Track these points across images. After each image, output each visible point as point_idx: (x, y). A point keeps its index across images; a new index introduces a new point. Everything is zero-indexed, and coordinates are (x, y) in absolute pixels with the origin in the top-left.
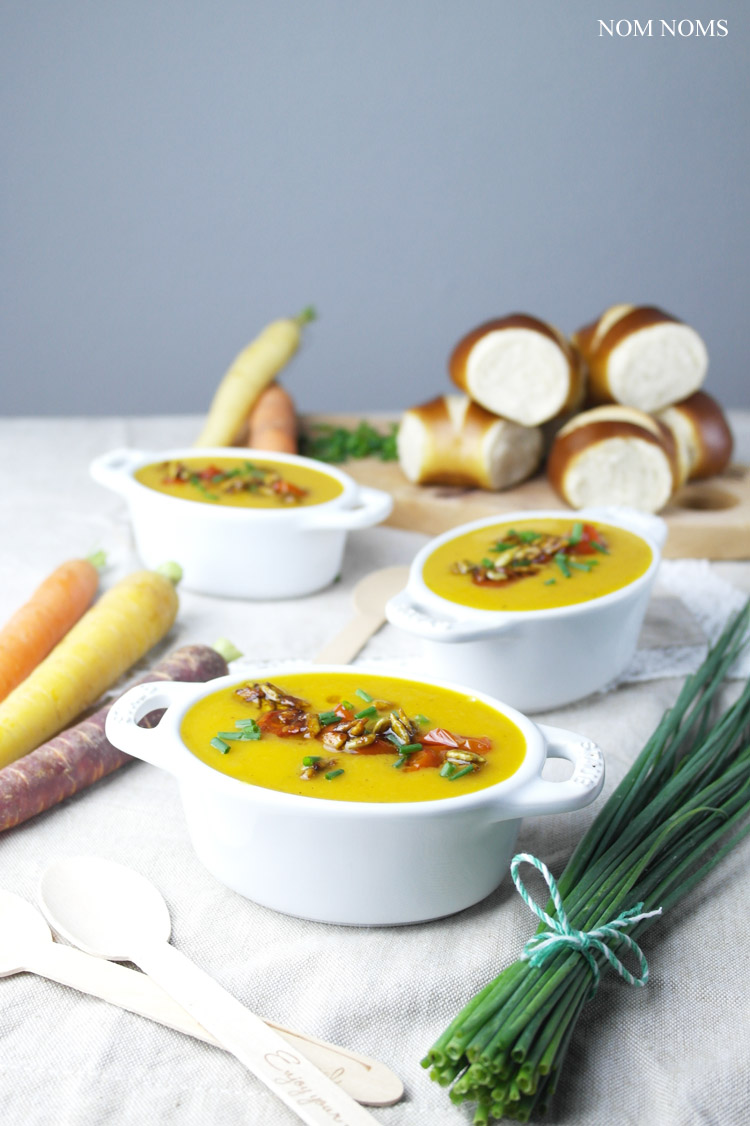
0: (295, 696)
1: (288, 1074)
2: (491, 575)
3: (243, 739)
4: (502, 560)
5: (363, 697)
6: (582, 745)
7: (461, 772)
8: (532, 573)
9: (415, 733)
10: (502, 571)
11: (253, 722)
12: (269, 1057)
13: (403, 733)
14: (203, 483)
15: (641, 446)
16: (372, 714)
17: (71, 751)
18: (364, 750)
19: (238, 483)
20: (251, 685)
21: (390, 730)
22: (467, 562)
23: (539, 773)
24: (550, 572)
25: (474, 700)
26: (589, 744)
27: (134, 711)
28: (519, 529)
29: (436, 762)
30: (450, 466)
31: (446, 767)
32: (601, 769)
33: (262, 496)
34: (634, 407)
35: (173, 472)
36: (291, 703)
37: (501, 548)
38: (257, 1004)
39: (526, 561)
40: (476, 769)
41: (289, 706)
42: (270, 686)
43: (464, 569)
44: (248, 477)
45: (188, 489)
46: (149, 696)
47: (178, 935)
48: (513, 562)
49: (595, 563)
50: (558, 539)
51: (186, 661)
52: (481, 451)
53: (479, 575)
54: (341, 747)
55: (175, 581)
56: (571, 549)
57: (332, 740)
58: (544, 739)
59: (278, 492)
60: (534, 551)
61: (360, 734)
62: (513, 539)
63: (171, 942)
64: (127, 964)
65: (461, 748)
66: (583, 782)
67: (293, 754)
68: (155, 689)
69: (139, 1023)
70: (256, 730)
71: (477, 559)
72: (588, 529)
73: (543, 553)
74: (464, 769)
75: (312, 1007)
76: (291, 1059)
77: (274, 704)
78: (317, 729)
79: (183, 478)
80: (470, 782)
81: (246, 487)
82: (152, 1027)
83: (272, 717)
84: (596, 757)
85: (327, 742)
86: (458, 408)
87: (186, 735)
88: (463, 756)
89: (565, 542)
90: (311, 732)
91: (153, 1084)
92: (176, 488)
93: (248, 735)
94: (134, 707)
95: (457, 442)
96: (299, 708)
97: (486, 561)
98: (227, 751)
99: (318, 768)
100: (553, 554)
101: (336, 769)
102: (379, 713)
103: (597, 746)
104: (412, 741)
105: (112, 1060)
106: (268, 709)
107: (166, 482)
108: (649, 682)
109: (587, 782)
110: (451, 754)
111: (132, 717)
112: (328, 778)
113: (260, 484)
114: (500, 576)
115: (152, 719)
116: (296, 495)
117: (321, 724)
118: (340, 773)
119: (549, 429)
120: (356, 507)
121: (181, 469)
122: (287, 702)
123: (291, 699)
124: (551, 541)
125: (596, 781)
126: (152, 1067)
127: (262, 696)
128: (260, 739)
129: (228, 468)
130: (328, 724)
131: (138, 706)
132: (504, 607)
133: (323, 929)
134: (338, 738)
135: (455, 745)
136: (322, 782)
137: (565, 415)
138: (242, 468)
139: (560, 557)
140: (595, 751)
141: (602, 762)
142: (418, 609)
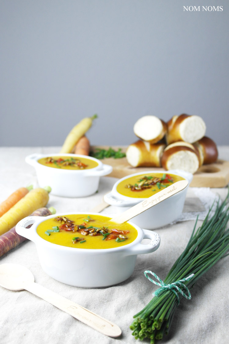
2: (136, 188)
3: (54, 232)
4: (140, 184)
6: (154, 235)
8: (149, 188)
10: (140, 187)
11: (58, 227)
15: (189, 153)
19: (67, 163)
20: (60, 217)
22: (130, 185)
23: (140, 242)
24: (155, 187)
26: (156, 234)
27: (24, 224)
28: (147, 176)
31: (117, 239)
32: (159, 241)
33: (74, 166)
34: (188, 142)
35: (49, 160)
37: (141, 181)
39: (148, 185)
42: (65, 217)
43: (129, 186)
44: (71, 162)
45: (53, 165)
46: (29, 220)
48: (143, 185)
49: (169, 185)
50: (158, 179)
52: (156, 156)
53: (133, 189)
56: (162, 181)
57: (84, 233)
58: (143, 233)
60: (150, 182)
62: (146, 179)
66: (152, 245)
68: (32, 218)
70: (58, 229)
71: (133, 184)
72: (167, 176)
73: (153, 182)
77: (65, 222)
78: (77, 229)
79: (51, 162)
81: (70, 164)
83: (64, 226)
84: (158, 238)
87: (37, 231)
89: (160, 179)
90: (75, 230)
92: (50, 164)
93: (56, 231)
95: (149, 154)
96: (72, 223)
97: (136, 184)
98: (50, 235)
99: (77, 240)
100: (156, 183)
101: (84, 240)
103: (159, 235)
106: (63, 223)
107: (47, 163)
108: (186, 221)
109: (154, 245)
111: (23, 225)
112: (81, 243)
113: (74, 163)
114: (139, 188)
115: (29, 227)
116: (84, 166)
117: (79, 228)
120: (102, 169)
121: (51, 159)
122: (69, 222)
124: (156, 179)
125: (156, 245)
127: (62, 220)
128: (59, 232)
129: (65, 159)
131: (26, 222)
132: (139, 197)
134: (86, 233)
136: (79, 244)
138: (70, 159)
139: (158, 183)
140: (158, 236)
141: (159, 239)
142: (114, 197)
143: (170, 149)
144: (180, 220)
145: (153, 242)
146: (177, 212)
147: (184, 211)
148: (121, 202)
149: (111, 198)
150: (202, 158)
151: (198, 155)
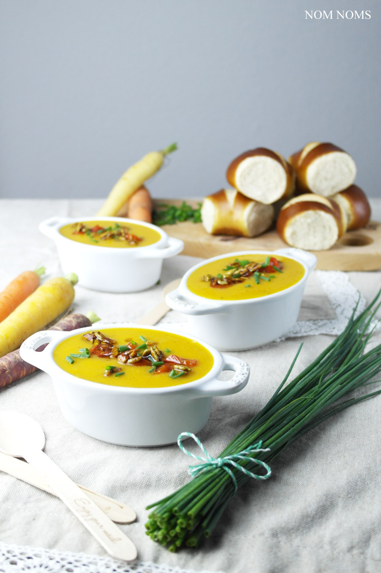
0: (110, 338)
1: (84, 508)
2: (219, 282)
3: (81, 357)
4: (229, 273)
5: (142, 340)
6: (240, 364)
7: (178, 375)
8: (240, 282)
9: (161, 356)
10: (225, 280)
11: (87, 350)
12: (76, 501)
13: (156, 356)
14: (92, 234)
15: (323, 214)
16: (145, 347)
17: (10, 363)
18: (137, 364)
19: (108, 234)
20: (91, 333)
21: (150, 355)
22: (209, 276)
23: (217, 376)
24: (251, 281)
25: (195, 342)
26: (244, 364)
27: (34, 344)
28: (241, 260)
29: (168, 370)
30: (227, 225)
31: (172, 372)
32: (246, 376)
33: (119, 241)
34: (320, 195)
35: (78, 228)
36: (108, 342)
37: (229, 268)
38: (77, 479)
39: (239, 276)
40: (186, 374)
41: (107, 343)
42: (99, 333)
43: (208, 278)
44: (115, 232)
45: (85, 237)
46: (42, 337)
47: (48, 448)
48: (233, 275)
49: (273, 277)
50: (256, 265)
51: (70, 322)
52: (243, 217)
53: (214, 282)
54: (126, 362)
55: (73, 283)
56: (262, 269)
57: (122, 358)
58: (223, 361)
59: (127, 239)
60: (243, 270)
61: (135, 356)
62: (237, 265)
63: (44, 450)
64: (22, 459)
65: (182, 364)
66: (235, 381)
67: (102, 365)
68: (46, 334)
69: (22, 484)
70: (88, 353)
71: (215, 274)
72: (272, 260)
73: (248, 271)
74: (180, 373)
75: (101, 481)
76: (86, 502)
77: (100, 342)
78: (117, 353)
79: (84, 231)
80: (183, 380)
81: (112, 236)
82: (28, 486)
83: (98, 348)
84: (245, 370)
85: (119, 360)
86: (231, 196)
87: (54, 355)
88: (181, 367)
89: (259, 266)
90: (113, 355)
91: (25, 510)
92: (79, 237)
93: (84, 356)
94: (34, 342)
95: (231, 213)
96: (111, 343)
97: (219, 274)
98: (73, 363)
99: (113, 371)
100: (253, 272)
101: (121, 372)
102: (148, 347)
103: (247, 365)
104: (160, 360)
105: (8, 500)
106: (96, 344)
107: (74, 233)
109: (237, 381)
110: (176, 366)
111: (32, 346)
112: (116, 376)
113: (120, 234)
114: (225, 282)
115: (41, 349)
116: (137, 241)
117: (119, 351)
118: (123, 374)
119: (277, 205)
120: (167, 247)
121: (83, 227)
122: (106, 341)
123: (108, 339)
124: (253, 265)
125: (242, 381)
126: (25, 503)
127: (95, 338)
128: (89, 357)
129: (106, 227)
130: (122, 351)
131: (36, 341)
132: (222, 298)
133: (115, 447)
134: (124, 357)
135: (179, 363)
136: (114, 378)
137: (285, 199)
138: (113, 226)
139: (257, 273)
140: (245, 368)
141: (248, 372)
142: (181, 298)
143: (292, 206)
144: (292, 335)
145: (237, 376)
146: (288, 321)
147: (300, 319)
148: (193, 308)
149: (177, 299)
150: (345, 222)
151: (338, 217)
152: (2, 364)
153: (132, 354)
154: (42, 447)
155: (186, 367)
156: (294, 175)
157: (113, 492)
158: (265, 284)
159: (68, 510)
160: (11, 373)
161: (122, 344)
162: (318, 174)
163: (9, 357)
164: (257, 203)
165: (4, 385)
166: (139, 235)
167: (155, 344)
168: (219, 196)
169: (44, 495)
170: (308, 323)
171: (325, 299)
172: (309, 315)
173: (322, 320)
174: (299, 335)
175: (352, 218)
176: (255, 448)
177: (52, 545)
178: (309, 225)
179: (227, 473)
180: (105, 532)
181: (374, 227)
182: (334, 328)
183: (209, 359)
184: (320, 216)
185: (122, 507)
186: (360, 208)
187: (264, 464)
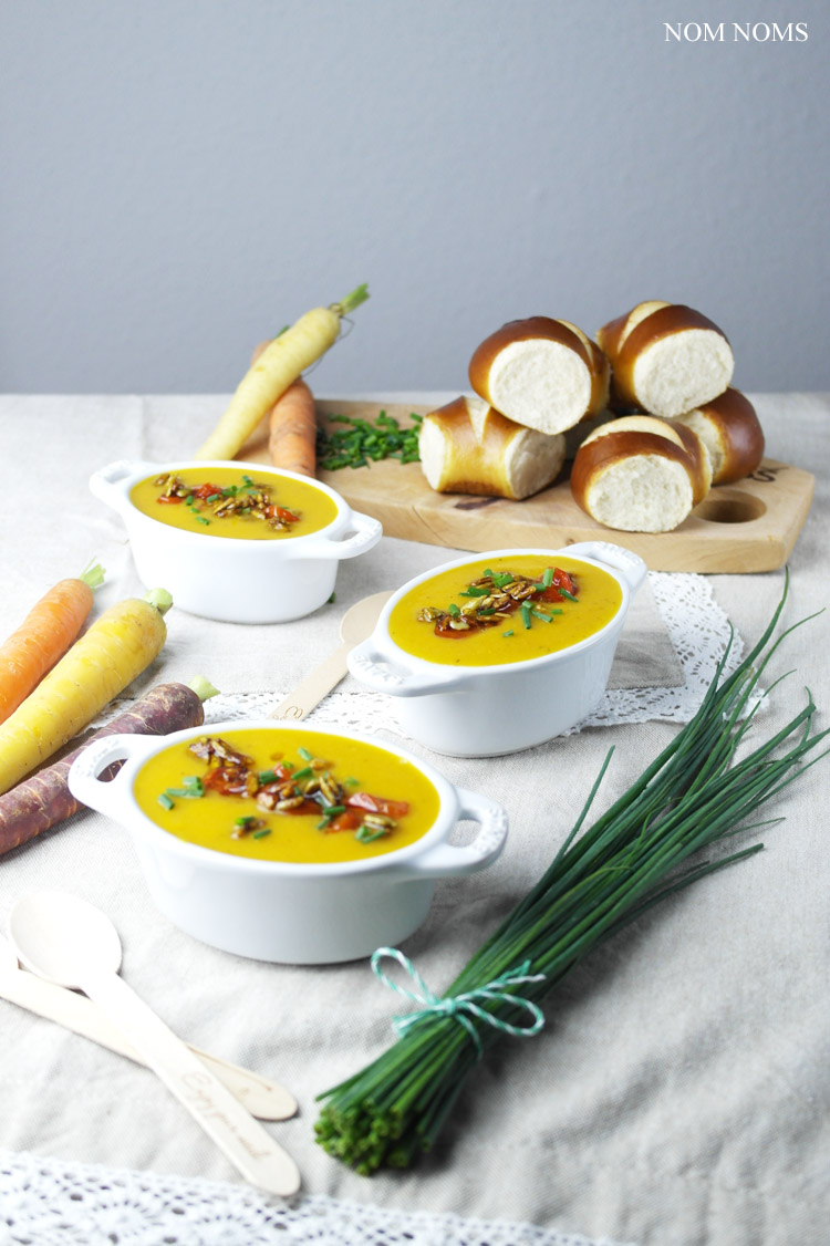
0: (242, 753)
1: (200, 1092)
2: (452, 625)
3: (188, 796)
4: (472, 604)
5: (304, 756)
6: (491, 812)
7: (373, 836)
8: (494, 623)
9: (341, 795)
10: (464, 620)
11: (199, 780)
12: (186, 1078)
13: (331, 796)
14: (198, 503)
16: (308, 774)
17: (46, 790)
18: (292, 811)
19: (230, 504)
20: (204, 740)
21: (319, 793)
22: (432, 610)
23: (449, 838)
24: (515, 622)
25: (405, 762)
27: (95, 765)
28: (496, 570)
29: (354, 824)
30: (471, 476)
31: (360, 831)
32: (501, 836)
33: (252, 520)
35: (169, 488)
36: (237, 761)
37: (473, 593)
38: (183, 1032)
39: (490, 610)
40: (389, 834)
41: (234, 763)
42: (220, 742)
43: (429, 617)
44: (242, 498)
45: (182, 510)
46: (111, 749)
47: (127, 968)
48: (479, 609)
49: (560, 613)
50: (528, 583)
51: (160, 701)
52: (503, 461)
53: (443, 625)
54: (273, 808)
55: (163, 609)
56: (540, 595)
57: (266, 800)
58: (458, 804)
59: (268, 516)
60: (501, 597)
61: (290, 796)
62: (487, 584)
63: (119, 973)
64: (79, 991)
65: (379, 813)
66: (480, 849)
67: (226, 812)
68: (117, 742)
69: (84, 1044)
70: (200, 788)
71: (444, 606)
72: (558, 573)
73: (510, 599)
74: (376, 834)
75: (229, 1037)
76: (204, 1080)
77: (222, 760)
78: (254, 788)
79: (178, 496)
80: (381, 846)
81: (239, 510)
82: (94, 1047)
83: (218, 775)
84: (500, 824)
85: (261, 802)
86: (479, 415)
87: (137, 791)
88: (378, 820)
89: (534, 587)
90: (249, 792)
91: (91, 1094)
92: (170, 509)
93: (193, 793)
94: (95, 761)
95: (479, 451)
96: (244, 766)
97: (453, 607)
98: (172, 807)
99: (249, 827)
100: (521, 600)
101: (265, 829)
102: (314, 772)
103: (503, 813)
104: (338, 803)
106: (216, 765)
107: (160, 502)
108: (614, 728)
109: (484, 849)
110: (368, 818)
111: (93, 770)
112: (256, 837)
113: (254, 505)
114: (463, 625)
115: (108, 774)
116: (288, 521)
117: (259, 783)
118: (267, 833)
120: (349, 535)
121: (178, 485)
123: (238, 756)
124: (520, 586)
125: (494, 849)
126: (92, 1080)
127: (211, 753)
128: (203, 796)
129: (225, 485)
130: (267, 782)
131: (99, 759)
132: (457, 661)
133: (254, 966)
134: (271, 798)
135: (374, 808)
136: (251, 842)
138: (240, 484)
139: (526, 604)
140: (501, 818)
141: (504, 829)
142: (377, 658)
143: (601, 439)
145: (484, 838)
148: (401, 683)
149: (370, 663)
150: (709, 471)
151: (694, 467)
152: (32, 793)
153: (285, 792)
154: (116, 968)
155: (387, 820)
156: (608, 372)
157: (253, 1057)
158: (543, 629)
159: (170, 1095)
160: (48, 811)
161: (265, 766)
162: (655, 372)
163: (44, 778)
164: (531, 432)
165: (37, 833)
166: (293, 508)
167: (328, 766)
168: (454, 414)
169: (124, 1065)
170: (627, 694)
171: (663, 639)
172: (631, 675)
173: (655, 688)
174: (608, 723)
175: (724, 460)
176: (516, 976)
177: (144, 1163)
178: (635, 482)
179: (463, 1028)
180: (242, 1140)
181: (768, 475)
182: (677, 707)
183: (431, 799)
184: (657, 465)
185: (269, 1089)
186: (740, 439)
187: (530, 1006)
